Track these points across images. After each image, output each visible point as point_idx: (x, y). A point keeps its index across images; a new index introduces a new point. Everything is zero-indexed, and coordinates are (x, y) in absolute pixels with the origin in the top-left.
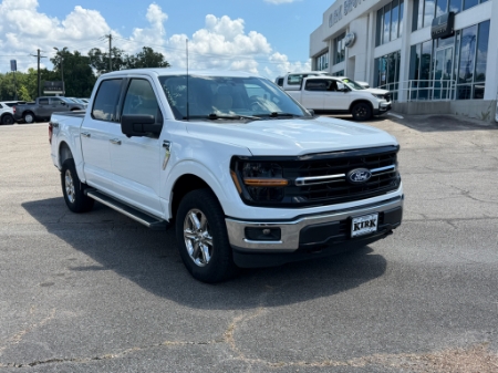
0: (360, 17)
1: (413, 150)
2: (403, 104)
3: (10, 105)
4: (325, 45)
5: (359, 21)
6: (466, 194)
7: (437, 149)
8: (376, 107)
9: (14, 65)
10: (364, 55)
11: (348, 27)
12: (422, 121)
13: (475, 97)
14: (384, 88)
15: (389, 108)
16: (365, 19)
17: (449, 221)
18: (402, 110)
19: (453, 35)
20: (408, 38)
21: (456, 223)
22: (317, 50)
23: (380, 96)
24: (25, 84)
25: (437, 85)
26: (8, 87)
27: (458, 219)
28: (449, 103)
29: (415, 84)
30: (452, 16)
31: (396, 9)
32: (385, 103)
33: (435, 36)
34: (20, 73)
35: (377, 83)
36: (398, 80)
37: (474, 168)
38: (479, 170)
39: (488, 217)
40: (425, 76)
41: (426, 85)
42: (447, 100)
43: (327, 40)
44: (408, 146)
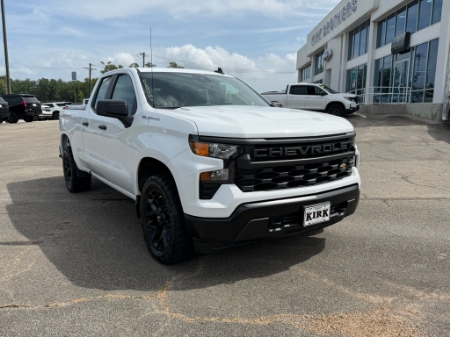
0: (336, 37)
1: (369, 143)
2: (367, 106)
3: (59, 105)
4: (308, 60)
5: (334, 41)
6: (405, 178)
7: (389, 142)
8: (347, 107)
9: (74, 75)
10: (338, 67)
11: (326, 45)
12: (381, 120)
13: (426, 101)
14: (354, 93)
15: (357, 108)
16: (340, 39)
17: (385, 200)
18: (367, 111)
19: (408, 51)
20: (373, 54)
21: (390, 202)
22: (303, 64)
23: (351, 99)
24: (82, 89)
25: (396, 91)
26: (70, 92)
27: (393, 199)
28: (405, 106)
29: (378, 90)
30: (408, 36)
31: (364, 31)
32: (354, 105)
33: (394, 51)
34: (78, 82)
35: (348, 89)
36: (364, 86)
37: (417, 158)
38: (421, 160)
39: (420, 198)
40: (386, 83)
41: (387, 91)
42: (403, 103)
43: (310, 56)
44: (366, 140)
